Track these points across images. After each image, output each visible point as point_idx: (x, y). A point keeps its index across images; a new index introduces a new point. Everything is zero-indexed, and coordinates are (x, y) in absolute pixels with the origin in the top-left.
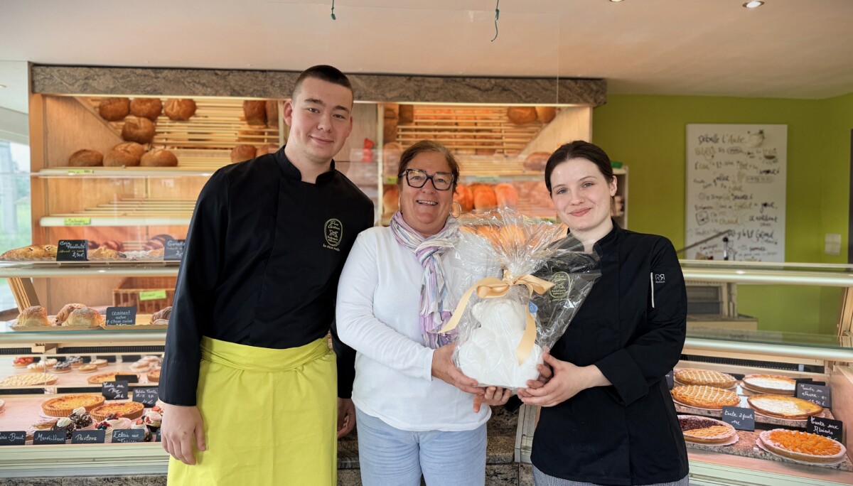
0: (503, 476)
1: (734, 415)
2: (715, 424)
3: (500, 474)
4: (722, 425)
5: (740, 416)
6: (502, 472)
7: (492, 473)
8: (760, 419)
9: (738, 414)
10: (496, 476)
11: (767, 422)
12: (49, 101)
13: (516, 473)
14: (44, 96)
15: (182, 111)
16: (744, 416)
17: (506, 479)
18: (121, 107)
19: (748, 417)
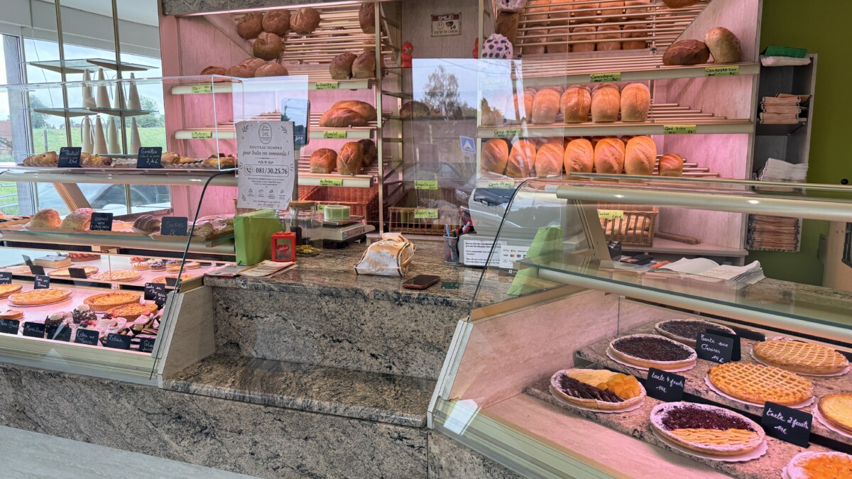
0: (409, 441)
1: (780, 417)
2: (741, 426)
3: (405, 438)
4: (752, 430)
5: (789, 421)
6: (407, 437)
7: (396, 435)
8: (823, 431)
9: (786, 418)
10: (401, 440)
11: (833, 437)
12: (182, 21)
13: (424, 441)
14: (177, 17)
15: (303, 24)
16: (795, 423)
17: (413, 446)
18: (253, 23)
19: (801, 425)
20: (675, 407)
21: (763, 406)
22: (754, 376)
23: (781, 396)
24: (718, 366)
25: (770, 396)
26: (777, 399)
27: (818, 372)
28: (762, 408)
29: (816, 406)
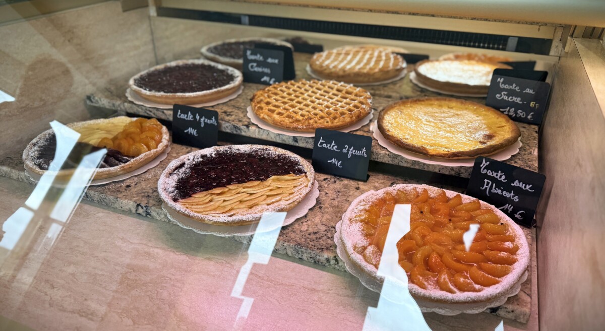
1: (333, 147)
5: (345, 151)
8: (384, 156)
9: (341, 147)
11: (396, 162)
16: (352, 151)
19: (358, 153)
20: (203, 157)
21: (313, 135)
22: (306, 96)
23: (335, 118)
24: (264, 89)
25: (322, 121)
26: (330, 123)
27: (377, 80)
28: (312, 138)
29: (376, 122)
